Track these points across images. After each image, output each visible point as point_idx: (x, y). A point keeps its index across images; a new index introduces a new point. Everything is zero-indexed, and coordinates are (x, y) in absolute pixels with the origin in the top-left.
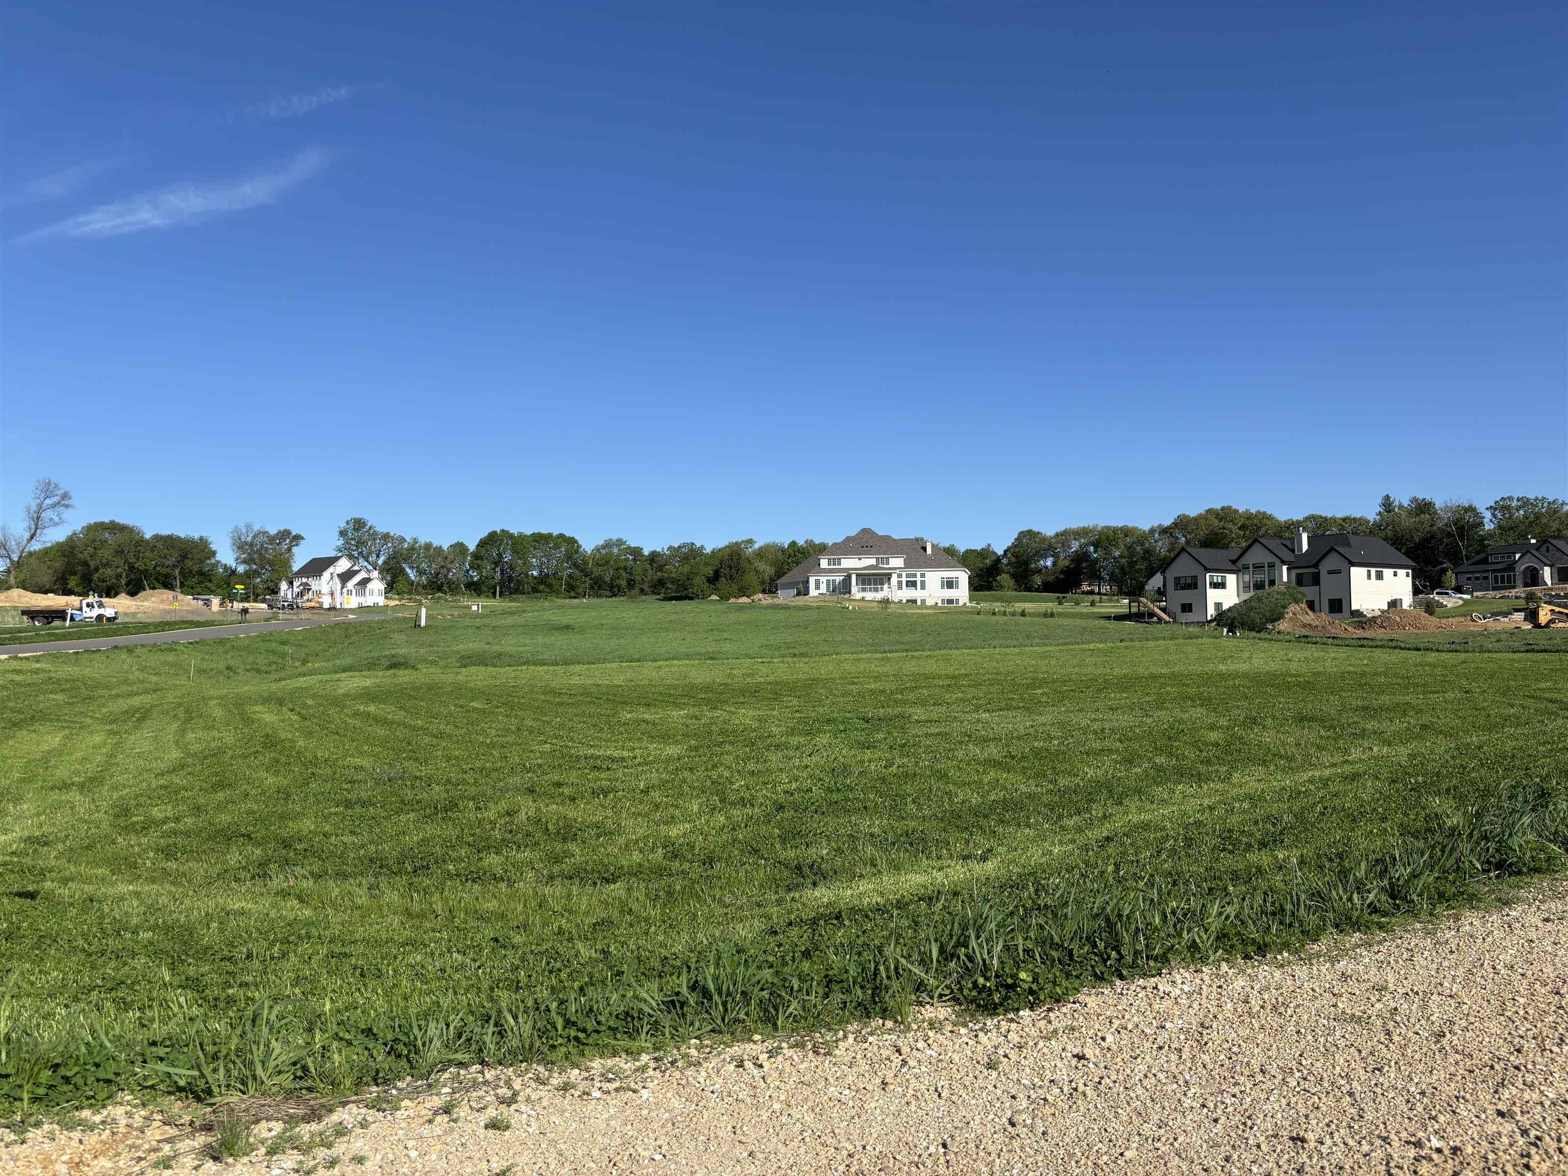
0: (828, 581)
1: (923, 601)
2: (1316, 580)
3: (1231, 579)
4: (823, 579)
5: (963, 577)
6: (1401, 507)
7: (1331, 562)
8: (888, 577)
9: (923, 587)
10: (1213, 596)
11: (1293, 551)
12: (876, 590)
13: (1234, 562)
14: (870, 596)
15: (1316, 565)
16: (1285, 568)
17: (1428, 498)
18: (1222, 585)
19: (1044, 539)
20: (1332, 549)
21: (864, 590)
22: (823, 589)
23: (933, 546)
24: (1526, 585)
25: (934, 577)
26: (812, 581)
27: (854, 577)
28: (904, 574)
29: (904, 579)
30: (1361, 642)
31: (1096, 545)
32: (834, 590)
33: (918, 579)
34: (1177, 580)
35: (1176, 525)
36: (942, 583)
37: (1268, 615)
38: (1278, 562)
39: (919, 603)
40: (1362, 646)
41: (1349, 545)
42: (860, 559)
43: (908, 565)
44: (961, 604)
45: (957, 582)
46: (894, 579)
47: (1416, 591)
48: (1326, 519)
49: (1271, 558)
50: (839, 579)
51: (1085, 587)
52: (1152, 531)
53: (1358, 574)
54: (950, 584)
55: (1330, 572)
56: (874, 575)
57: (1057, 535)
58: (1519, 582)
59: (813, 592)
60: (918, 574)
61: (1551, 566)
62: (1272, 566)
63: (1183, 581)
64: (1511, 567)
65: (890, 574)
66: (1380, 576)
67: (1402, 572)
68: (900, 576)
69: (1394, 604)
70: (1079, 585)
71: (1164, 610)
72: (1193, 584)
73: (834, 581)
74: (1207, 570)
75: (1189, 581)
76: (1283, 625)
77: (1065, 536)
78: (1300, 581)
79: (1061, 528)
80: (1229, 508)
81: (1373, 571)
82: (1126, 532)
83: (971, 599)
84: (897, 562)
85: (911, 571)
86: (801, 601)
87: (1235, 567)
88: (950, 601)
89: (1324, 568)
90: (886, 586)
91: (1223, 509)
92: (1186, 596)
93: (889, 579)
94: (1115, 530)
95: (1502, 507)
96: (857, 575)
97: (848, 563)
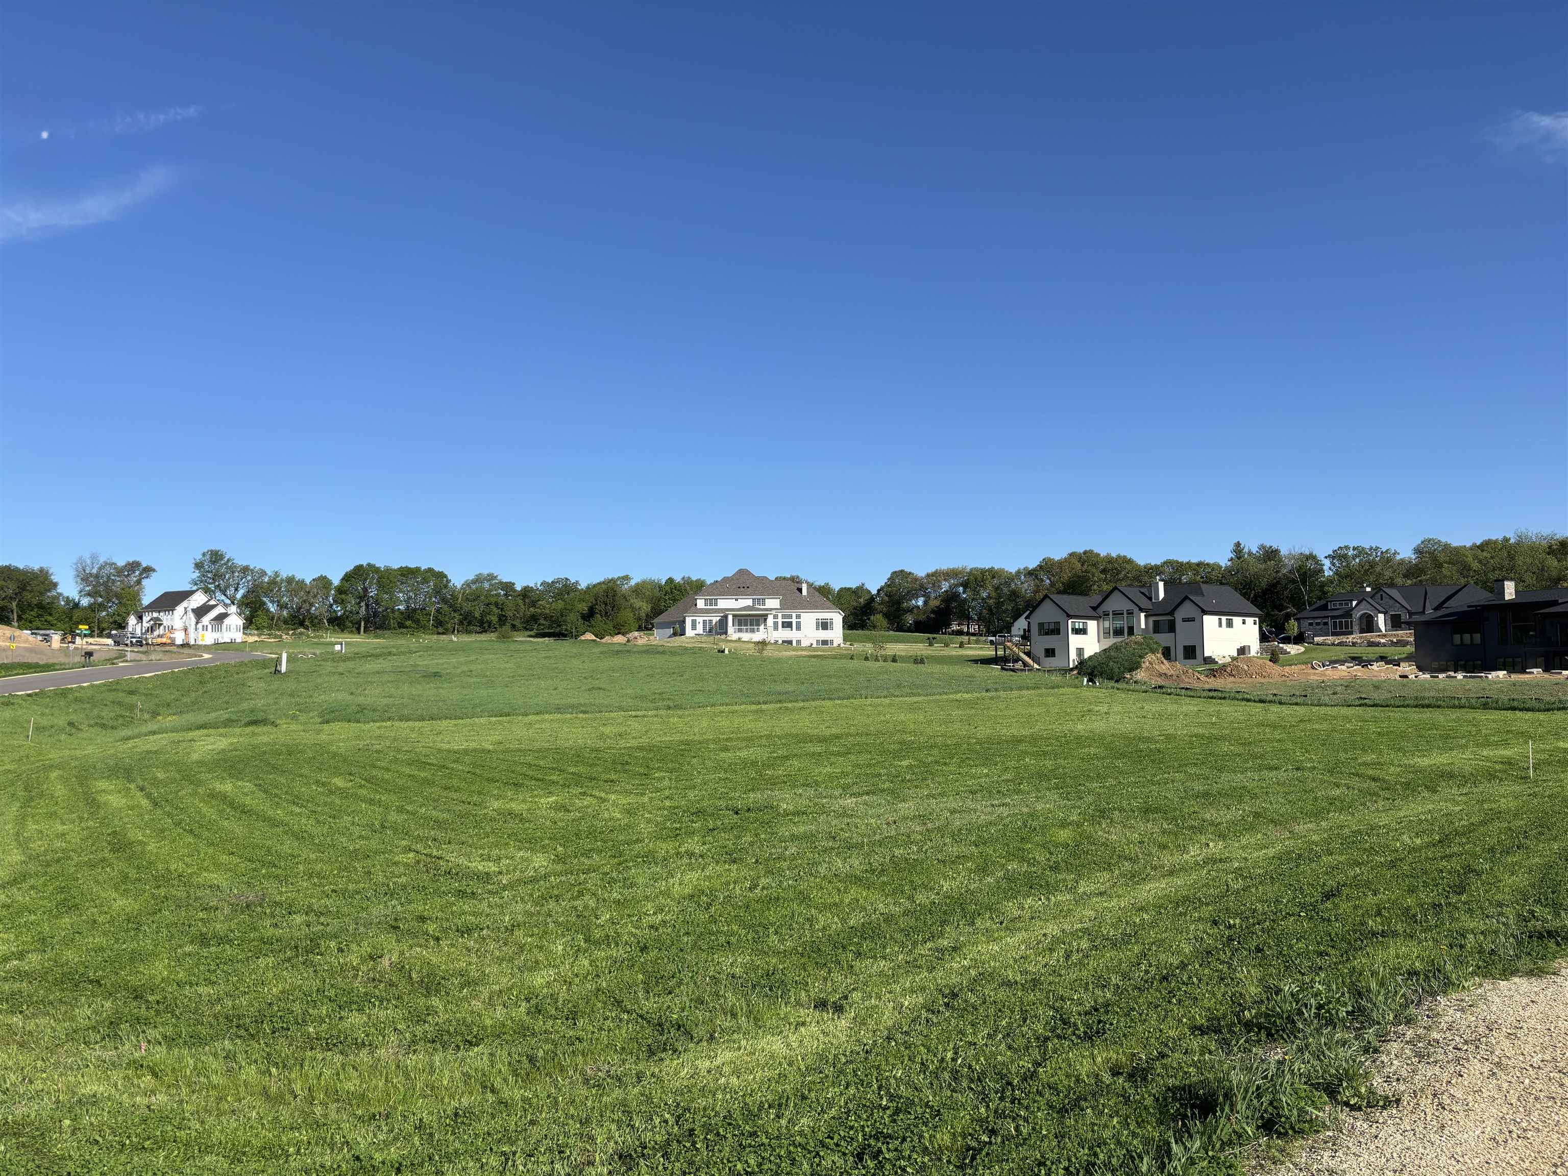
0: (704, 622)
1: (799, 642)
2: (1172, 628)
3: (1092, 625)
4: (700, 620)
5: (837, 618)
6: (1250, 553)
7: (1186, 610)
8: (765, 618)
9: (799, 628)
10: (1075, 641)
11: (1150, 599)
12: (753, 631)
13: (1094, 609)
14: (746, 636)
15: (1172, 613)
16: (1143, 615)
17: (1275, 546)
18: (1083, 631)
19: (916, 579)
20: (1186, 598)
21: (740, 631)
22: (700, 629)
23: (810, 585)
24: (1362, 631)
25: (809, 619)
26: (689, 621)
27: (730, 618)
28: (780, 615)
29: (780, 620)
30: (1211, 694)
31: (965, 585)
32: (710, 631)
33: (794, 620)
34: (1041, 625)
35: (1040, 567)
36: (817, 624)
37: (1126, 664)
38: (1136, 609)
39: (794, 644)
40: (1212, 698)
41: (1202, 594)
42: (737, 600)
43: (783, 606)
44: (835, 645)
45: (832, 623)
46: (770, 620)
47: (1263, 638)
48: (1181, 564)
49: (1130, 606)
50: (715, 619)
51: (955, 627)
52: (1018, 572)
53: (1210, 622)
54: (825, 625)
55: (1184, 620)
56: (749, 615)
57: (928, 575)
58: (1356, 628)
59: (689, 632)
60: (794, 615)
61: (1385, 613)
62: (1130, 613)
63: (1046, 627)
64: (1348, 614)
65: (767, 615)
66: (1230, 624)
67: (1250, 620)
68: (776, 617)
69: (1242, 651)
70: (948, 625)
71: (1028, 654)
72: (1055, 630)
73: (711, 621)
74: (1070, 616)
75: (1052, 627)
76: (1140, 675)
77: (936, 577)
78: (1157, 628)
79: (931, 570)
80: (1091, 552)
81: (1224, 618)
82: (994, 573)
83: (845, 639)
84: (773, 603)
85: (787, 612)
86: (678, 641)
87: (1096, 613)
88: (825, 642)
89: (1179, 615)
90: (762, 627)
91: (1085, 552)
92: (1050, 641)
93: (765, 620)
94: (983, 572)
95: (1338, 556)
96: (734, 616)
97: (724, 603)
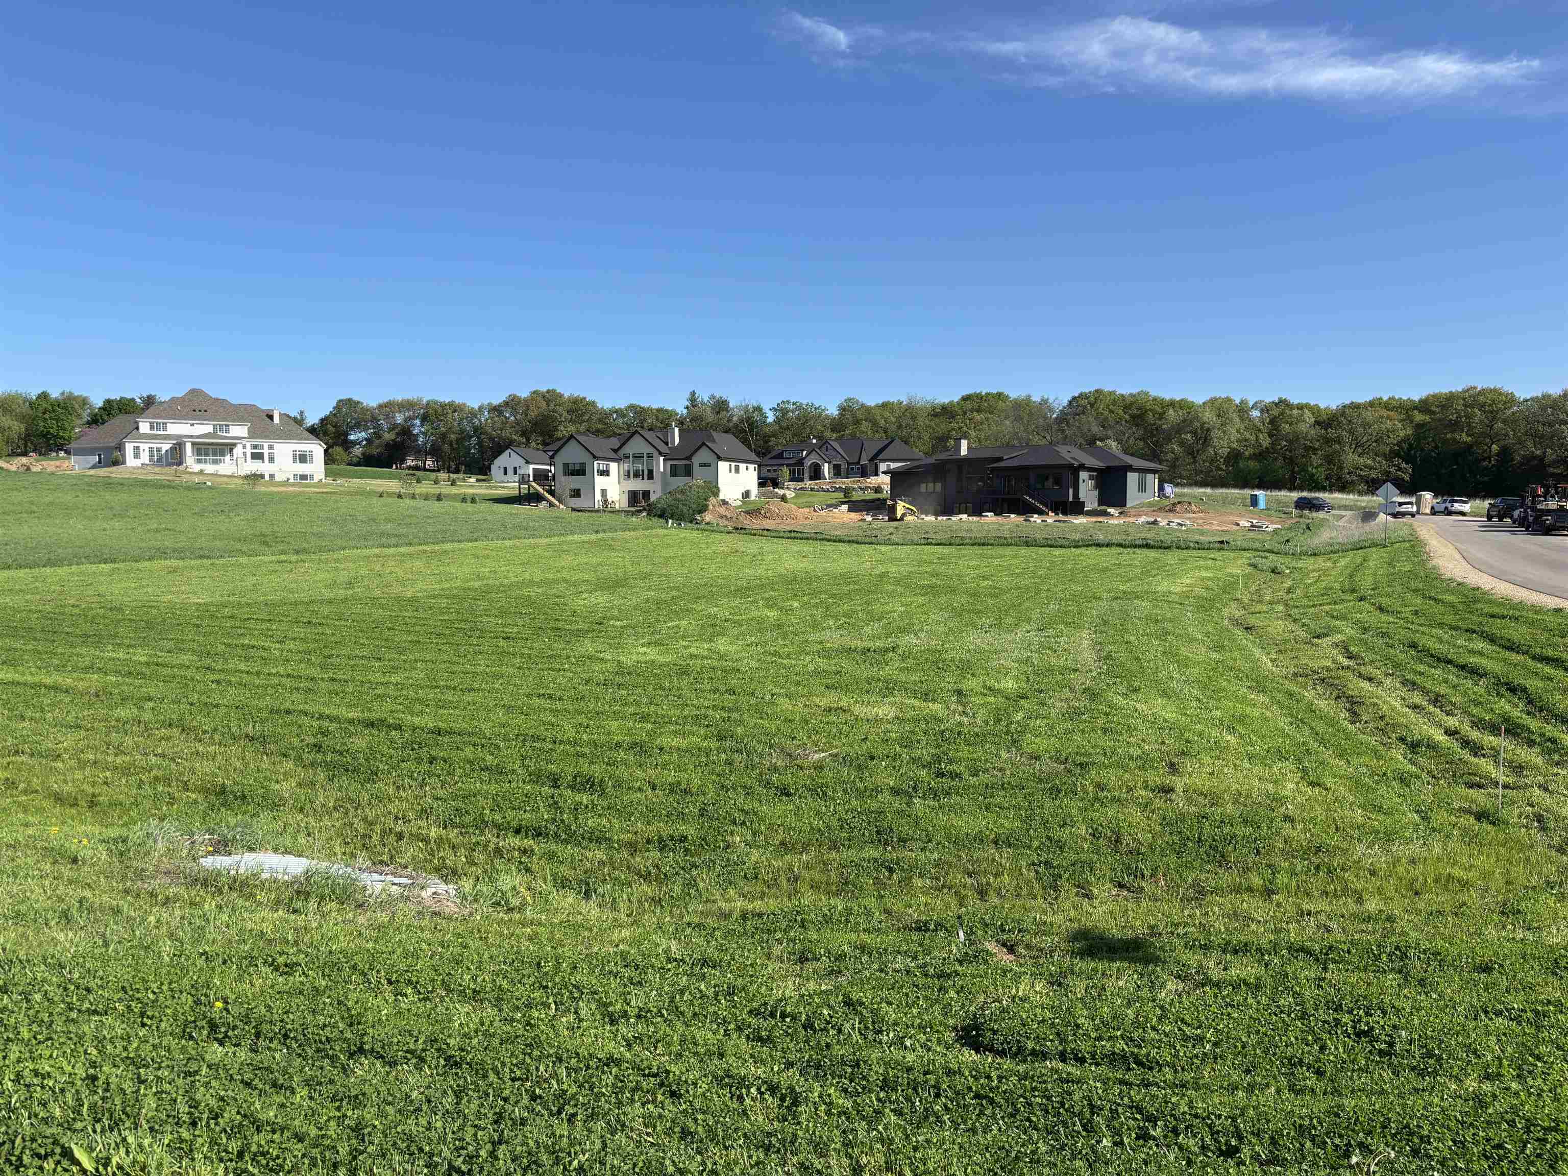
0: (151, 449)
1: (272, 476)
2: (688, 472)
3: (613, 466)
4: (144, 447)
5: (317, 449)
6: (703, 403)
7: (703, 456)
8: (231, 447)
9: (272, 459)
10: (600, 482)
11: (667, 444)
12: (215, 462)
13: (615, 451)
14: (209, 468)
15: (689, 458)
16: (662, 459)
17: (725, 398)
18: (605, 473)
19: (365, 410)
20: (704, 444)
21: (199, 461)
22: (145, 458)
23: (281, 415)
24: (811, 479)
25: (284, 450)
26: (129, 448)
27: (189, 447)
28: (248, 445)
29: (249, 451)
31: (425, 418)
32: (160, 459)
33: (266, 451)
34: (566, 465)
35: (506, 404)
36: (294, 456)
37: (694, 506)
38: (656, 453)
39: (267, 478)
41: (714, 441)
42: (192, 425)
43: (252, 434)
44: (316, 480)
45: (311, 456)
46: (238, 451)
47: (761, 484)
49: (651, 450)
50: (166, 447)
51: (409, 463)
52: (481, 408)
53: (723, 466)
54: (303, 458)
55: (701, 465)
56: (212, 444)
57: (381, 406)
58: (806, 475)
59: (131, 461)
60: (266, 445)
62: (650, 456)
63: (571, 467)
65: (235, 445)
66: (737, 470)
67: (751, 467)
68: (244, 447)
69: (747, 494)
71: (552, 493)
72: (580, 471)
73: (159, 449)
74: (595, 458)
75: (577, 468)
77: (388, 407)
78: (674, 472)
79: (384, 399)
81: (733, 464)
82: (455, 408)
83: (327, 476)
84: (239, 430)
85: (257, 442)
86: (115, 472)
87: (617, 455)
88: (304, 477)
89: (696, 461)
90: (228, 458)
92: (574, 482)
93: (231, 450)
94: (443, 406)
96: (193, 444)
97: (176, 428)
